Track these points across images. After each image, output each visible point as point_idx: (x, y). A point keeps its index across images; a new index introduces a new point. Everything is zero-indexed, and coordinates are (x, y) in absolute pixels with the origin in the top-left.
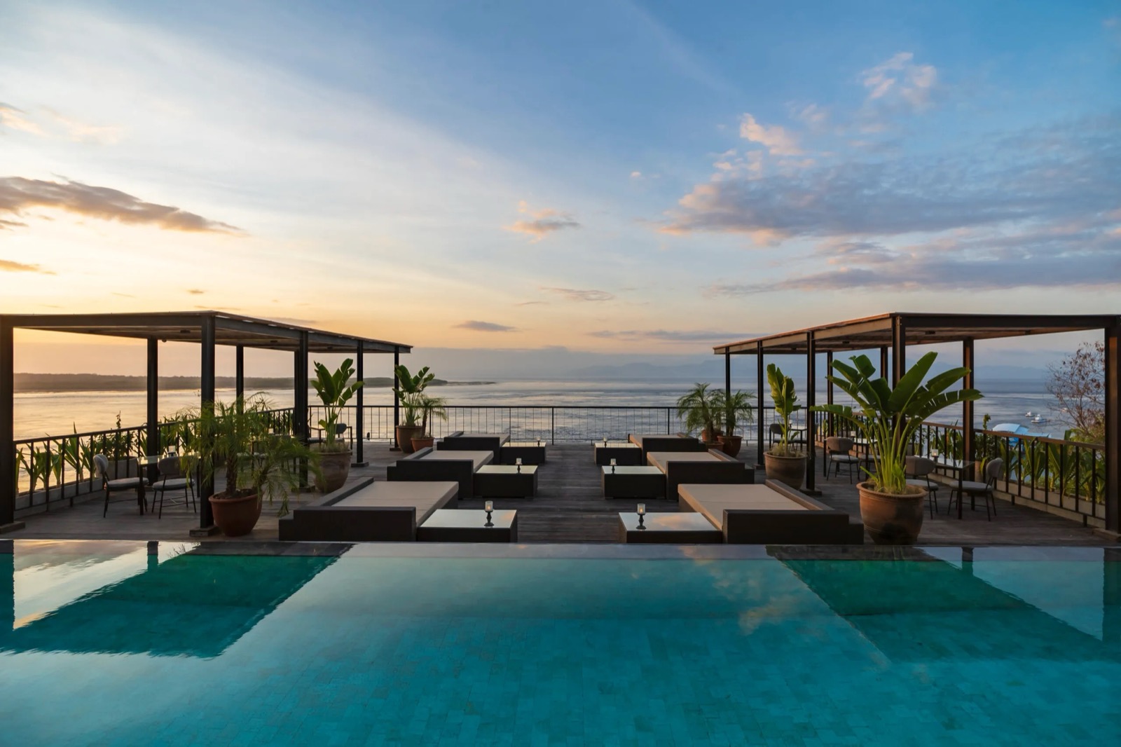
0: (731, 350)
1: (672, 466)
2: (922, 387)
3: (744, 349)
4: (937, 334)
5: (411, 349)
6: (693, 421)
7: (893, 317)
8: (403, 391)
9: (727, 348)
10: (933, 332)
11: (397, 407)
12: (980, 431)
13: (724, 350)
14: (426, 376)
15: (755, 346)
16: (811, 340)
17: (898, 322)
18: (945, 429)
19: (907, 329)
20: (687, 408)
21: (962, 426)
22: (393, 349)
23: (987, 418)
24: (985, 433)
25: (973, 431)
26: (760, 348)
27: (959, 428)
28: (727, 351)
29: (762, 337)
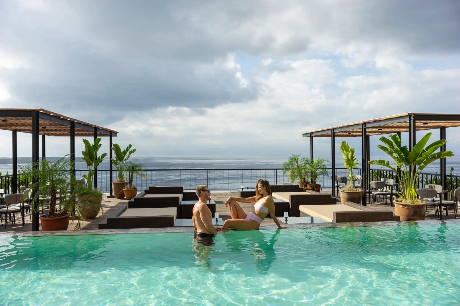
0: (314, 135)
1: (292, 197)
2: (424, 150)
3: (321, 134)
4: (429, 125)
5: (117, 134)
6: (293, 177)
7: (410, 115)
8: (117, 160)
9: (311, 133)
10: (427, 123)
11: (111, 170)
12: (448, 176)
13: (309, 135)
14: (130, 150)
15: (329, 133)
16: (364, 128)
17: (412, 118)
18: (431, 176)
19: (416, 121)
20: (289, 169)
21: (440, 174)
22: (109, 133)
23: (452, 169)
24: (451, 176)
25: (445, 176)
26: (333, 134)
27: (438, 175)
28: (312, 136)
29: (334, 127)
